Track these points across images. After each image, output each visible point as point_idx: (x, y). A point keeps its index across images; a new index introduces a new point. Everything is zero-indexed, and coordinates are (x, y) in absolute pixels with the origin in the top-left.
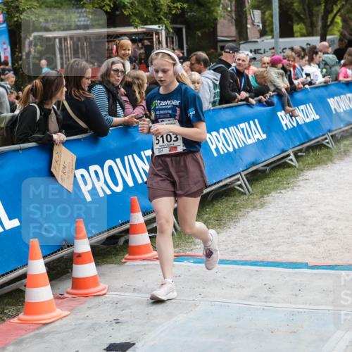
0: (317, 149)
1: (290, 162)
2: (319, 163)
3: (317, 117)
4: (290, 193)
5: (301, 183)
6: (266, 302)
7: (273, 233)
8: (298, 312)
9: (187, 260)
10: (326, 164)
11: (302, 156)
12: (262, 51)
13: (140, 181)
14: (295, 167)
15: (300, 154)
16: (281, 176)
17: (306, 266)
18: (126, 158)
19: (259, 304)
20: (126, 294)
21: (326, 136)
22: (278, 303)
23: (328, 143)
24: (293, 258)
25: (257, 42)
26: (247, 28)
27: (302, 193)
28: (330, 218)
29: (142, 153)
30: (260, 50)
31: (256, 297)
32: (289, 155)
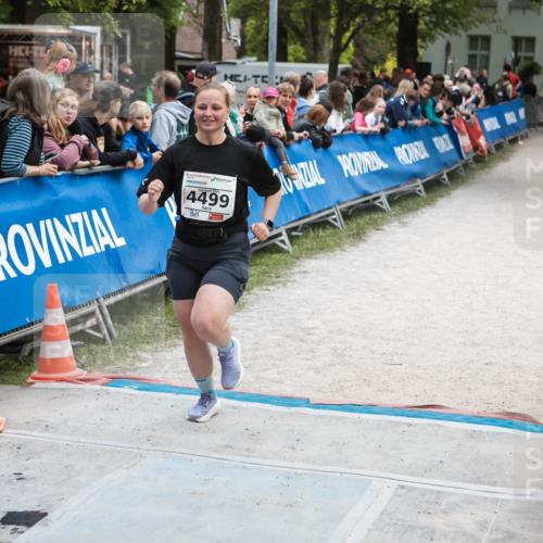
0: (319, 228)
1: (280, 244)
2: (322, 249)
3: (322, 181)
4: (281, 290)
5: (297, 277)
6: (248, 456)
7: (257, 350)
8: (296, 474)
9: (128, 384)
10: (332, 252)
11: (298, 236)
12: (241, 79)
13: (61, 260)
14: (288, 252)
15: (294, 233)
16: (267, 265)
17: (307, 403)
18: (42, 223)
19: (238, 458)
20: (34, 434)
21: (333, 210)
22: (266, 458)
23: (335, 220)
24: (287, 390)
25: (235, 64)
26: (221, 43)
27: (299, 292)
28: (340, 331)
29: (67, 217)
30: (239, 76)
31: (232, 448)
32: (280, 235)
